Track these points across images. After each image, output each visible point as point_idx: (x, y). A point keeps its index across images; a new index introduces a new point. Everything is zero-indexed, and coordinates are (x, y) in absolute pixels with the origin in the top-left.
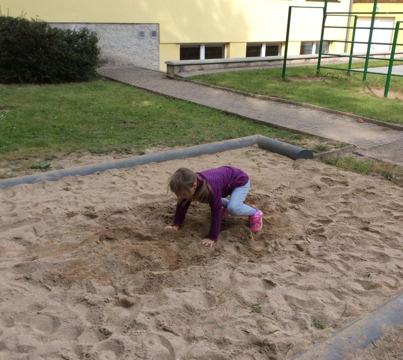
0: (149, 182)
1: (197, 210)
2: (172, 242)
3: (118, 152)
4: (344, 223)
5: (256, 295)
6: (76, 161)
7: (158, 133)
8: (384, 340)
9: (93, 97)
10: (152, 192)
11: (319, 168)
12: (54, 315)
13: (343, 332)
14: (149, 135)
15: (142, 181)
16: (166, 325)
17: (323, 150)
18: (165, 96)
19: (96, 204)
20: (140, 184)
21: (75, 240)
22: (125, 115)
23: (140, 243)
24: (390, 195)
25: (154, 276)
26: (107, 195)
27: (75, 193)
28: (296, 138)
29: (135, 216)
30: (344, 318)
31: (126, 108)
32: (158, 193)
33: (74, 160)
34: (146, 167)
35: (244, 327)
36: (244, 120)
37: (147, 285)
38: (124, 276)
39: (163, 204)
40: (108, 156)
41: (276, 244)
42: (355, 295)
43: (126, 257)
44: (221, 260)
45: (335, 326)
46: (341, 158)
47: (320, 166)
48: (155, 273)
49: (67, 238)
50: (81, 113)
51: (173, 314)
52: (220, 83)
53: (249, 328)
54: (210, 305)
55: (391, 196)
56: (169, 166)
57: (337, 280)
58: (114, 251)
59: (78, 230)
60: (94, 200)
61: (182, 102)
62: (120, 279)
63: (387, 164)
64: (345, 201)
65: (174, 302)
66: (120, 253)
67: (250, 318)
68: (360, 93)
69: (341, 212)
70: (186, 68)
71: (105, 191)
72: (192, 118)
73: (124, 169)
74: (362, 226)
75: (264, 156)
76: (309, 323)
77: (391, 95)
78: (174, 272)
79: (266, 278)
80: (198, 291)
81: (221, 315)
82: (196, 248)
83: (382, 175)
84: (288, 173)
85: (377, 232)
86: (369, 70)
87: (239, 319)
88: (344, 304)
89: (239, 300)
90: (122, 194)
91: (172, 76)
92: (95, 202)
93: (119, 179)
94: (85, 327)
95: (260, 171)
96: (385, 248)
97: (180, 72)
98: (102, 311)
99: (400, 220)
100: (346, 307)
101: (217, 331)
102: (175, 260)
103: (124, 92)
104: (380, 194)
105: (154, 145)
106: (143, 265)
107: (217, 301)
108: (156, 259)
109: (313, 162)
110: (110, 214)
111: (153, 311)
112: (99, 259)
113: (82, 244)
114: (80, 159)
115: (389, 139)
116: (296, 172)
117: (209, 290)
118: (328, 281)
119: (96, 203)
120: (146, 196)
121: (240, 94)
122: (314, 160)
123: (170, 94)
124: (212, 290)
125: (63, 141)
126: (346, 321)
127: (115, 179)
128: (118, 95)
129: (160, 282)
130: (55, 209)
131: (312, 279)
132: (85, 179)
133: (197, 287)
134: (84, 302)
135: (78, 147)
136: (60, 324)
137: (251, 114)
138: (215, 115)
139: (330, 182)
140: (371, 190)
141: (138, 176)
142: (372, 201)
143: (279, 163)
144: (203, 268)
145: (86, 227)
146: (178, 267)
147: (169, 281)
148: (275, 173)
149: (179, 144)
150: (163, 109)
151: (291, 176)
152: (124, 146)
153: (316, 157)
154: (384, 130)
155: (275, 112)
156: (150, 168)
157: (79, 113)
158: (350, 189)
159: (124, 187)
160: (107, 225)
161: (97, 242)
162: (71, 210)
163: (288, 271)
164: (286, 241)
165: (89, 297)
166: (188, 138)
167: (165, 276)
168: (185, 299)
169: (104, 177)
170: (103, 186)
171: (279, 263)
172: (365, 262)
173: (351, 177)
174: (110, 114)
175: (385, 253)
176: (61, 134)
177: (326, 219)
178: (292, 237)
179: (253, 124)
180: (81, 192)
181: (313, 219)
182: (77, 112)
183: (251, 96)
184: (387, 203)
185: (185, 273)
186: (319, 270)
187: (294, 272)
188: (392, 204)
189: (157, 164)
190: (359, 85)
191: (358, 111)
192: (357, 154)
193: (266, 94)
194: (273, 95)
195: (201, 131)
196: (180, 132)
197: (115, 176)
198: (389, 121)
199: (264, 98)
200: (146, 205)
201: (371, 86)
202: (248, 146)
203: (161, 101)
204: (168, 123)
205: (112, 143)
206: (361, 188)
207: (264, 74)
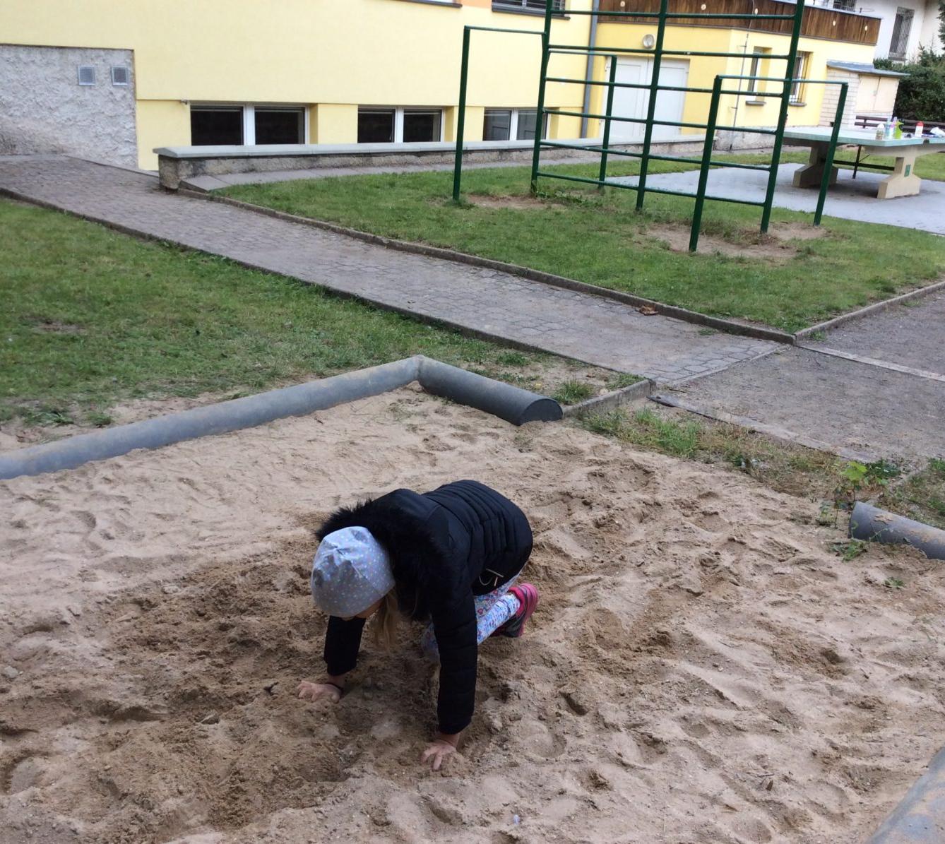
0: (128, 514)
2: (212, 723)
3: (31, 419)
10: (140, 548)
11: (580, 446)
14: (121, 359)
15: (107, 511)
17: (582, 394)
18: (159, 242)
20: (102, 524)
22: (49, 299)
28: (511, 362)
29: (92, 636)
31: (51, 276)
32: (157, 549)
34: (119, 466)
36: (374, 310)
39: (175, 587)
44: (367, 777)
46: (624, 415)
47: (581, 439)
52: (303, 208)
56: (186, 460)
61: (205, 259)
63: (732, 428)
68: (634, 239)
70: (211, 166)
72: (238, 306)
73: (52, 476)
75: (438, 417)
77: (706, 246)
83: (728, 459)
84: (505, 464)
90: (48, 561)
91: (174, 187)
93: (38, 511)
95: (435, 459)
97: (194, 175)
102: (226, 789)
103: (44, 230)
105: (138, 393)
106: (125, 827)
108: (166, 798)
109: (564, 430)
110: (10, 637)
115: (722, 359)
116: (526, 461)
120: (122, 563)
121: (355, 237)
122: (564, 422)
123: (172, 237)
127: (23, 510)
128: (26, 240)
137: (390, 292)
138: (298, 296)
140: (711, 504)
141: (94, 494)
143: (481, 434)
144: (314, 817)
148: (474, 465)
149: (209, 386)
150: (155, 280)
151: (515, 471)
152: (48, 400)
153: (569, 415)
154: (702, 334)
155: (448, 287)
156: (130, 466)
159: (52, 535)
163: (560, 793)
166: (234, 369)
172: (748, 737)
179: (398, 322)
183: (381, 243)
187: (577, 798)
188: (768, 543)
189: (150, 455)
190: (628, 218)
191: (639, 286)
192: (658, 402)
193: (420, 239)
194: (437, 242)
195: (265, 345)
196: (211, 349)
197: (22, 499)
198: (712, 312)
199: (416, 251)
200: (124, 595)
201: (656, 221)
202: (397, 387)
203: (149, 257)
204: (174, 322)
205: (11, 390)
206: (685, 497)
207: (408, 186)
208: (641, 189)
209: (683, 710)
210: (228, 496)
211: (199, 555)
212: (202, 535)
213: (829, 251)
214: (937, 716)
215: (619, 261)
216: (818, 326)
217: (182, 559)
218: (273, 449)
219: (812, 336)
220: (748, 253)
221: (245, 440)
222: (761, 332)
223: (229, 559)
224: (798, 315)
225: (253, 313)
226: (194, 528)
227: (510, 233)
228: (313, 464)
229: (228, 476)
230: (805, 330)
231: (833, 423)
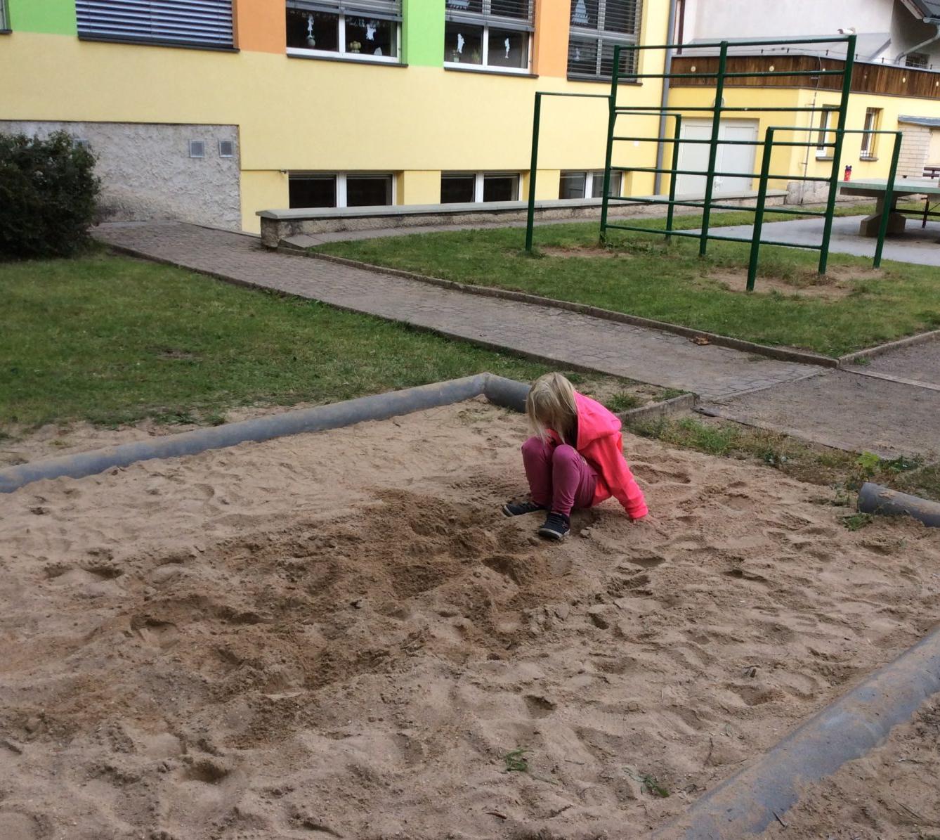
0: (240, 487)
1: (360, 546)
2: (308, 624)
3: (159, 420)
4: (688, 563)
5: (513, 732)
6: (57, 443)
7: (252, 374)
8: (801, 810)
9: (87, 294)
10: (250, 510)
12: (37, 810)
13: (712, 800)
14: (231, 378)
15: (223, 485)
16: (311, 815)
17: (629, 405)
18: (262, 290)
19: (115, 544)
20: (219, 492)
21: (70, 632)
22: (170, 333)
23: (230, 630)
24: (780, 499)
25: (272, 704)
26: (141, 521)
27: (61, 519)
29: (214, 568)
30: (711, 770)
31: (170, 316)
32: (264, 511)
33: (53, 441)
34: (231, 454)
35: (492, 805)
36: (449, 341)
37: (256, 726)
38: (201, 708)
39: (278, 537)
40: (134, 431)
41: (547, 615)
42: (728, 718)
43: (200, 665)
44: (426, 657)
45: (693, 789)
46: (668, 423)
48: (275, 697)
49: (50, 626)
50: (58, 331)
51: (326, 789)
52: (388, 260)
53: (505, 808)
54: (410, 763)
55: (782, 502)
56: (286, 450)
57: (687, 687)
58: (170, 651)
59: (75, 607)
60: (110, 534)
61: (302, 302)
62: (189, 717)
63: (767, 433)
64: (686, 514)
65: (325, 761)
66: (184, 656)
67: (503, 785)
68: (694, 282)
69: (679, 540)
70: (307, 226)
71: (134, 511)
72: (330, 339)
73: (178, 460)
74: (727, 568)
75: (501, 422)
76: (636, 785)
77: (761, 286)
78: (320, 692)
79: (532, 693)
80: (381, 733)
81: (439, 783)
82: (367, 634)
83: (759, 457)
85: (760, 579)
86: (712, 232)
87: (480, 789)
88: (708, 739)
89: (476, 745)
90: (178, 517)
91: (274, 245)
92: (111, 539)
93: (168, 484)
94: (115, 833)
95: (496, 454)
96: (781, 613)
97: (292, 234)
98: (153, 793)
99: (806, 552)
100: (712, 746)
101: (431, 820)
102: (318, 665)
103: (162, 281)
104: (757, 496)
105: (245, 403)
106: (243, 679)
107: (426, 752)
108: (273, 663)
110: (152, 565)
111: (278, 784)
112: (133, 672)
113: (88, 639)
114: (66, 439)
115: (767, 380)
117: (406, 727)
118: (668, 691)
119: (115, 541)
120: (236, 519)
121: (434, 283)
123: (273, 285)
124: (412, 727)
125: (20, 398)
126: (715, 776)
127: (156, 483)
128: (147, 288)
129: (288, 716)
130: (14, 559)
131: (632, 688)
132: (84, 486)
133: (377, 724)
134: (108, 776)
135: (58, 411)
136: (52, 830)
137: (464, 328)
138: (382, 331)
139: (650, 475)
140: (739, 490)
141: (212, 473)
142: (742, 512)
144: (385, 680)
145: (94, 600)
146: (325, 681)
147: (309, 713)
149: (306, 398)
150: (259, 319)
152: (172, 406)
154: (751, 360)
155: (517, 323)
156: (239, 454)
157: (54, 332)
158: (694, 489)
159: (181, 500)
160: (146, 593)
161: (126, 633)
162: (54, 558)
163: (579, 673)
164: (568, 609)
165: (118, 763)
166: (326, 385)
167: (298, 702)
168: (351, 752)
169: (130, 480)
170: (128, 501)
171: (557, 657)
172: (742, 645)
173: (694, 463)
174: (130, 332)
175: (782, 623)
176: (14, 383)
177: (650, 556)
178: (579, 599)
179: (470, 351)
180: (75, 516)
181: (620, 558)
182: (48, 327)
183: (458, 289)
184: (774, 516)
185: (345, 692)
186: (645, 668)
188: (784, 517)
189: (257, 446)
190: (691, 264)
191: (695, 320)
192: (701, 413)
193: (494, 284)
194: (509, 286)
195: (352, 368)
196: (305, 371)
197: (155, 475)
198: (762, 341)
199: (490, 294)
200: (239, 541)
201: (718, 266)
202: (465, 399)
203: (253, 302)
204: (274, 352)
205: (142, 399)
206: (716, 485)
207: (485, 241)
208: (704, 238)
209: (689, 626)
210: (320, 476)
211: (297, 515)
212: (298, 503)
213: (883, 290)
214: (909, 636)
215: (678, 299)
216: (861, 352)
217: (283, 517)
218: (358, 444)
219: (856, 362)
220: (803, 293)
221: (334, 437)
222: (805, 357)
223: (320, 519)
224: (845, 344)
225: (342, 343)
226: (292, 498)
227: (577, 278)
228: (391, 456)
229: (320, 463)
230: (848, 356)
231: (863, 430)
